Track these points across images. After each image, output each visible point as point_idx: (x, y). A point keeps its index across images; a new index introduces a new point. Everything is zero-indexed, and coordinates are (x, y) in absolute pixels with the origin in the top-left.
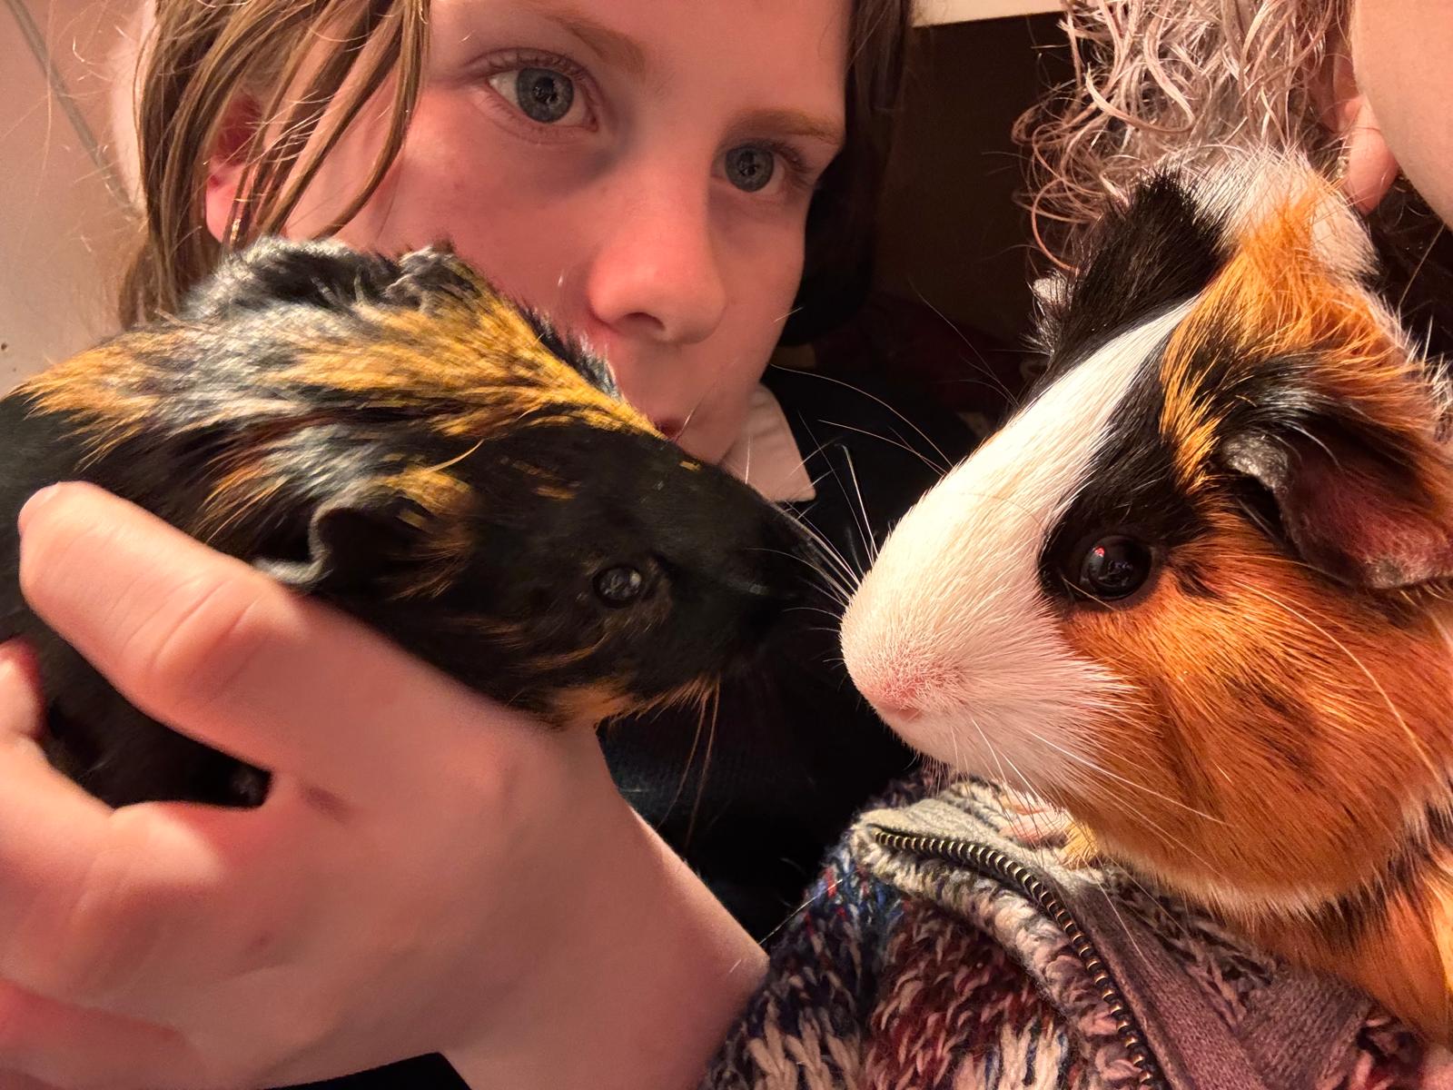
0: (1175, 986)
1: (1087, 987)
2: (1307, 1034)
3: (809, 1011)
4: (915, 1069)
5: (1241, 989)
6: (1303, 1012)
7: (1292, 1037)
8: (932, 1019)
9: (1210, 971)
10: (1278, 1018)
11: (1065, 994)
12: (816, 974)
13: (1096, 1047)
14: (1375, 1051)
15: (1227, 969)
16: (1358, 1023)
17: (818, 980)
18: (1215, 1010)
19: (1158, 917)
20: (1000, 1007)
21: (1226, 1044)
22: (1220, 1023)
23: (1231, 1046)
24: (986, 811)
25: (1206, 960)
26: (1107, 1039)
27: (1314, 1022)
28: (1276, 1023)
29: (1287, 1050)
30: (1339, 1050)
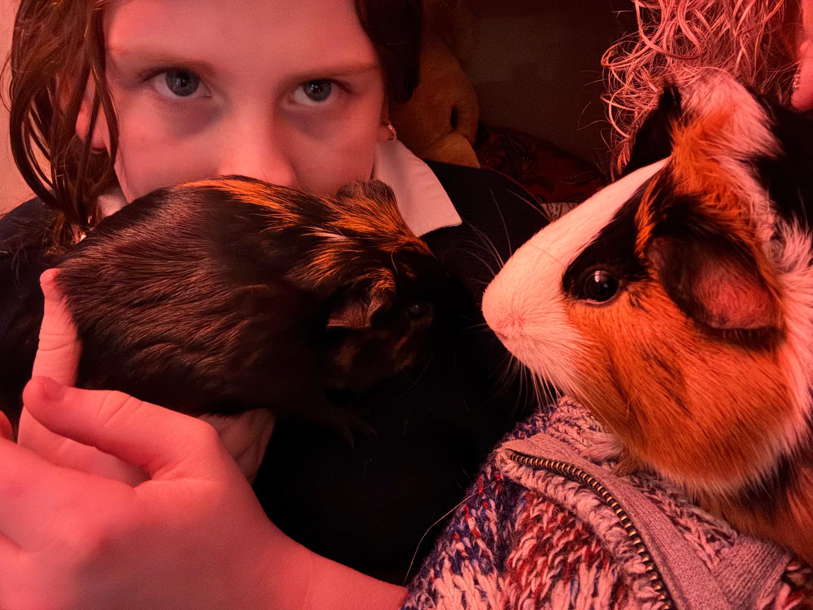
0: (679, 546)
1: (629, 546)
2: (753, 574)
3: (467, 562)
4: (531, 589)
5: (717, 548)
6: (751, 562)
7: (745, 576)
8: (540, 561)
9: (699, 538)
10: (737, 565)
11: (617, 550)
12: (471, 542)
13: (634, 579)
14: (791, 584)
15: (709, 536)
16: (783, 568)
17: (472, 545)
18: (701, 560)
19: (670, 505)
20: (579, 554)
21: (707, 579)
22: (704, 567)
23: (710, 580)
24: (572, 441)
25: (697, 530)
26: (640, 576)
27: (758, 567)
28: (736, 567)
29: (742, 583)
30: (770, 583)
